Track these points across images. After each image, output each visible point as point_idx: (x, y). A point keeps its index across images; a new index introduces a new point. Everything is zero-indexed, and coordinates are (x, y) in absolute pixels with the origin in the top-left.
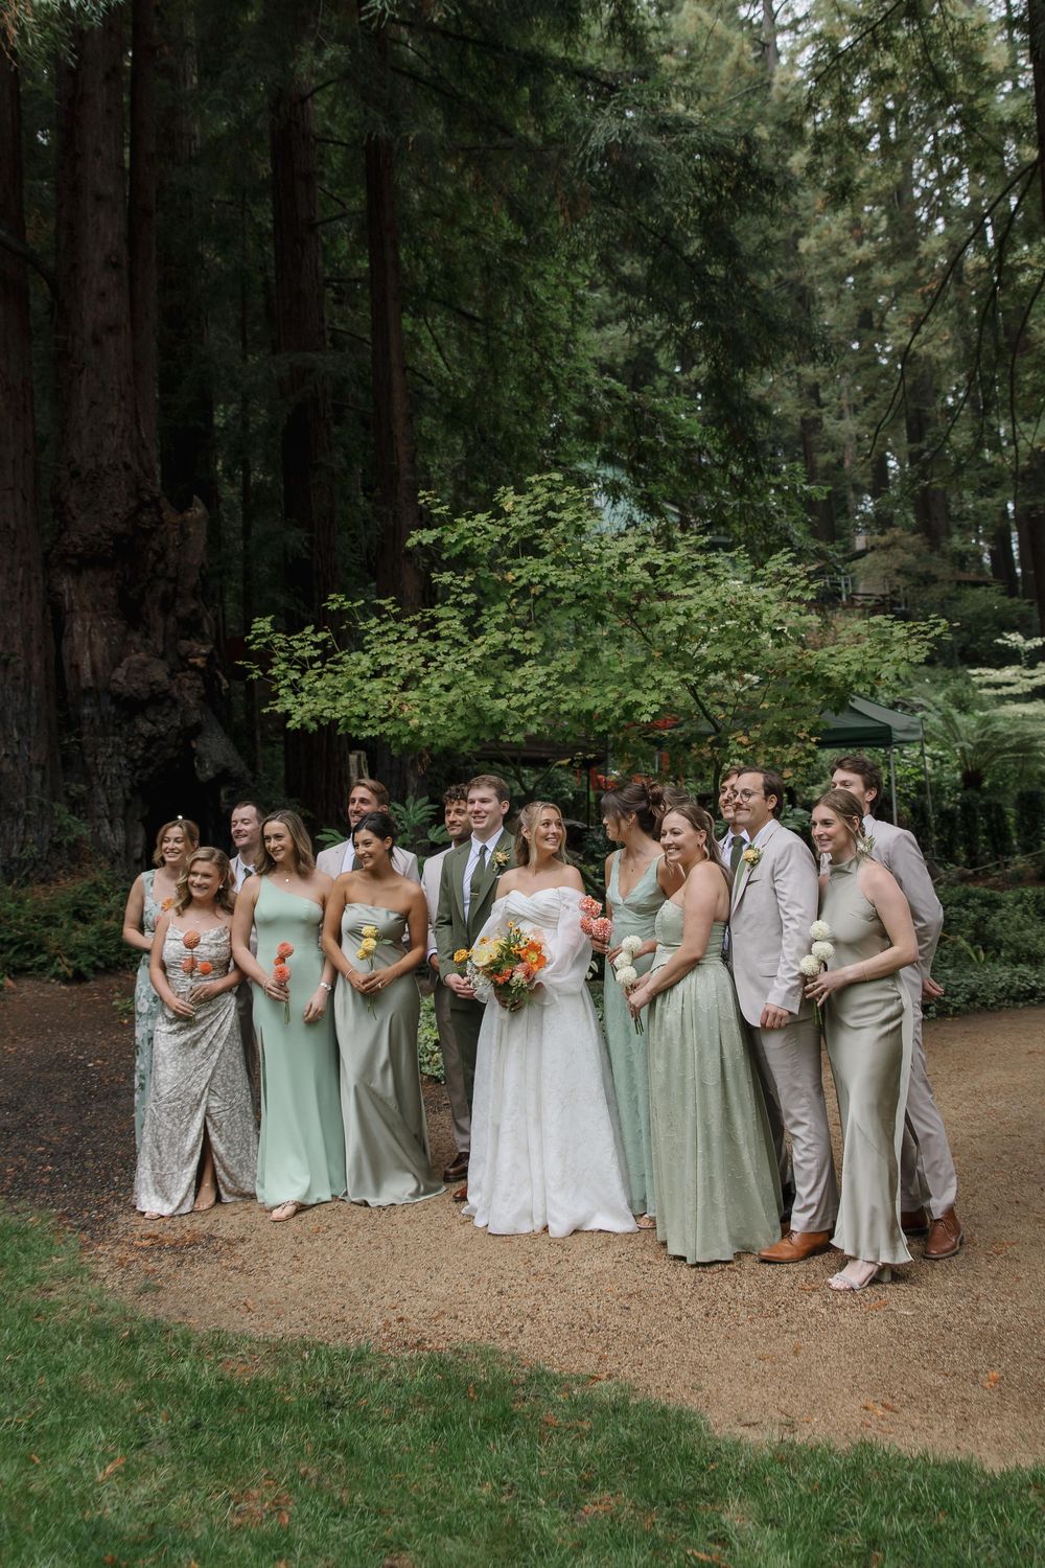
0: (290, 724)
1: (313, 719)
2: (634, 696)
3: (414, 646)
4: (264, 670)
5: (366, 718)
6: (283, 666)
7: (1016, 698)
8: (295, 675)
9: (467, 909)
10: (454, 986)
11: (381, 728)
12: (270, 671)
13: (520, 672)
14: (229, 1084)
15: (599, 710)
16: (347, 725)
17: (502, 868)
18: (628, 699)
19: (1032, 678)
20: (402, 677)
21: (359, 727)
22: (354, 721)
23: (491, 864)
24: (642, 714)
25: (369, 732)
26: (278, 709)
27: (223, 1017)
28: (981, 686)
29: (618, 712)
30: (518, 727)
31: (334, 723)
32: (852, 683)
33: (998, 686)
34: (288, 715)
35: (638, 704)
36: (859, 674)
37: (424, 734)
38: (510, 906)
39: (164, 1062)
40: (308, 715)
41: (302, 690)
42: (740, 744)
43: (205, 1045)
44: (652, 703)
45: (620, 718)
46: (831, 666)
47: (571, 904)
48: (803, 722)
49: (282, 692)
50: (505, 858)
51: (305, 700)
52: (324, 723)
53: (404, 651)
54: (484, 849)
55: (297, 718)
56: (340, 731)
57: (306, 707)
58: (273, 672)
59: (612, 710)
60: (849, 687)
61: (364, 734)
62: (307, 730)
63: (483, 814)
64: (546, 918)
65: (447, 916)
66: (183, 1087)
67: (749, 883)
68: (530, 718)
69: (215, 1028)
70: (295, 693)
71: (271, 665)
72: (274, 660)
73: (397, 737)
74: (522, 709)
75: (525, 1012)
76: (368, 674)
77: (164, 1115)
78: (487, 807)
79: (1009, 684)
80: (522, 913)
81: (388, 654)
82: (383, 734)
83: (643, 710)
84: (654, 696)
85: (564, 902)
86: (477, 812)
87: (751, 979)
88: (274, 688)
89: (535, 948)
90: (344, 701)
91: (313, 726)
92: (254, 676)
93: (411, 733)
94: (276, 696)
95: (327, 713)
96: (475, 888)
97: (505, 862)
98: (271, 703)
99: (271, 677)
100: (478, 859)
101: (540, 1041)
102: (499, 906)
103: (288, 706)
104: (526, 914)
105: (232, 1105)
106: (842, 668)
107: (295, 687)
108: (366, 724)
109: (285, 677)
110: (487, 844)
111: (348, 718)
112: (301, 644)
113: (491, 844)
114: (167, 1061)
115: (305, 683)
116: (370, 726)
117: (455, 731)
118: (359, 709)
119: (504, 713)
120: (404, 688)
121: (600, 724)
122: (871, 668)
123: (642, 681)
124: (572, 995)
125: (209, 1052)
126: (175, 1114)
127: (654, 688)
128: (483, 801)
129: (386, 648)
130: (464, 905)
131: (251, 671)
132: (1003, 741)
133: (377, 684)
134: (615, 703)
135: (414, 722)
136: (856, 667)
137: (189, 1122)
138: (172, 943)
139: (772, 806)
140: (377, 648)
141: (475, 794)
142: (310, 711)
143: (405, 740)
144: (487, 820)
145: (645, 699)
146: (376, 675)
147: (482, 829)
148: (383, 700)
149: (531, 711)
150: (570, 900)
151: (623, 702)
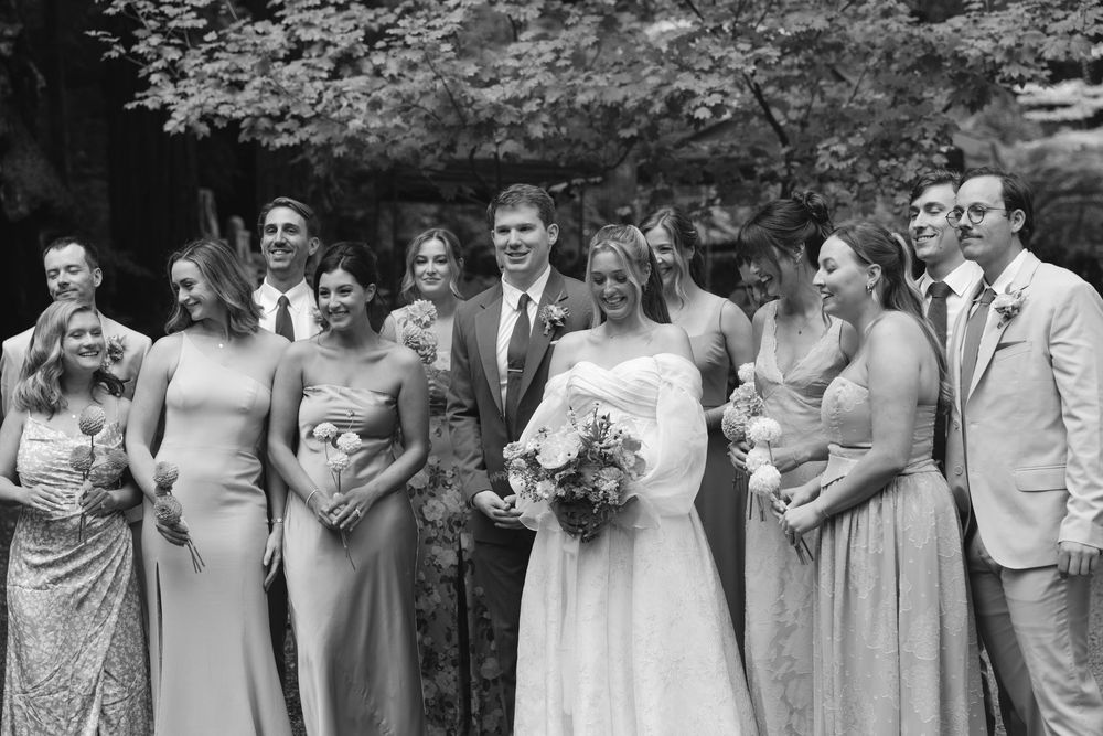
0: (169, 126)
1: (204, 118)
2: (685, 82)
3: (345, 14)
4: (128, 48)
5: (280, 119)
6: (155, 40)
7: (1077, 125)
8: (172, 54)
9: (504, 392)
10: (491, 511)
11: (302, 134)
12: (135, 48)
13: (513, 48)
14: (128, 660)
15: (630, 104)
16: (252, 129)
17: (558, 330)
18: (675, 85)
19: (1095, 97)
20: (332, 59)
21: (272, 132)
22: (264, 122)
23: (540, 324)
24: (697, 107)
25: (285, 140)
26: (151, 104)
27: (119, 560)
28: (1031, 108)
29: (658, 107)
30: (516, 130)
31: (234, 124)
32: (1001, 65)
33: (1051, 107)
34: (164, 112)
35: (689, 94)
36: (1009, 52)
37: (372, 139)
38: (576, 382)
39: (35, 633)
40: (197, 113)
41: (184, 76)
42: (835, 154)
43: (96, 603)
44: (711, 91)
45: (662, 116)
46: (970, 41)
47: (675, 379)
48: (925, 125)
49: (154, 78)
50: (562, 313)
51: (189, 91)
52: (219, 124)
53: (332, 21)
54: (524, 302)
55: (178, 116)
56: (243, 137)
57: (192, 101)
58: (141, 48)
59: (650, 103)
60: (996, 69)
61: (278, 143)
62: (195, 135)
63: (524, 249)
64: (639, 400)
65: (468, 402)
66: (69, 670)
67: (1000, 347)
68: (532, 116)
69: (109, 578)
70: (174, 81)
71: (136, 41)
72: (139, 33)
73: (326, 147)
74: (517, 102)
75: (606, 543)
76: (282, 54)
77: (43, 712)
78: (529, 237)
79: (1065, 106)
80: (599, 393)
81: (308, 25)
82: (305, 144)
83: (697, 102)
84: (713, 81)
85: (664, 377)
86: (515, 247)
87: (1002, 496)
88: (143, 73)
89: (633, 445)
90: (249, 93)
91: (204, 129)
92: (114, 54)
93: (351, 141)
94: (145, 84)
95: (224, 110)
96: (515, 361)
97: (563, 320)
98: (138, 95)
99: (136, 55)
100: (516, 317)
101: (629, 586)
102: (556, 385)
103: (168, 98)
104: (606, 395)
105: (131, 690)
106: (987, 45)
107: (174, 73)
108: (279, 127)
109: (159, 57)
110: (529, 292)
111: (255, 118)
112: (177, 10)
113: (536, 292)
114: (40, 631)
115: (190, 63)
116: (286, 130)
117: (413, 137)
118: (272, 105)
119: (497, 108)
120: (335, 75)
121: (626, 126)
122: (1029, 42)
123: (693, 61)
124: (678, 518)
125: (104, 613)
126: (60, 711)
127: (711, 71)
128: (523, 228)
129: (306, 16)
130: (501, 387)
131: (109, 47)
132: (1060, 181)
133: (296, 67)
134: (655, 93)
135: (356, 124)
136: (1008, 41)
137: (80, 721)
138: (37, 446)
139: (1018, 226)
140: (292, 17)
141: (503, 218)
142: (201, 106)
143: (339, 151)
144: (529, 256)
145: (700, 87)
146: (293, 55)
147: (524, 271)
148: (311, 91)
149: (531, 107)
150: (675, 373)
151: (666, 91)
